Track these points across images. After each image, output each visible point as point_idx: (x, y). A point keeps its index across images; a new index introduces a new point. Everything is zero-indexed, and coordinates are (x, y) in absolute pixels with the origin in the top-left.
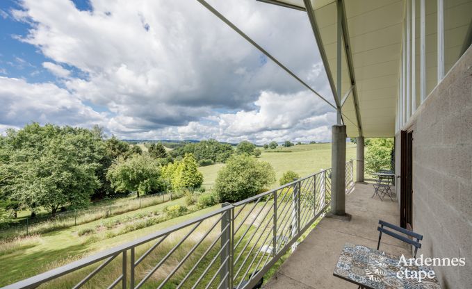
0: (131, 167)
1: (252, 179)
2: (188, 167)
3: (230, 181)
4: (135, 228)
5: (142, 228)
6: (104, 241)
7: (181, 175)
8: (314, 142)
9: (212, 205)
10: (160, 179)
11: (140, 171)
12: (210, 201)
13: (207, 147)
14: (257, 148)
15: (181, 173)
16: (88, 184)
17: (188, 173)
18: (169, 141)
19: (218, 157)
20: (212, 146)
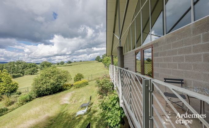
3: (45, 83)
8: (81, 61)
12: (28, 98)
14: (53, 65)
19: (25, 71)
20: (20, 65)
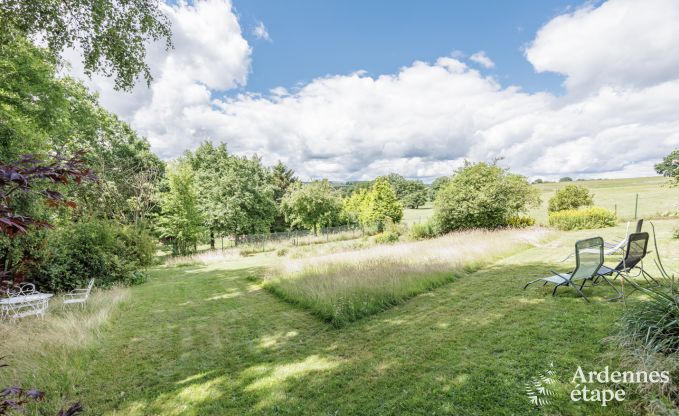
0: (309, 196)
1: (501, 196)
2: (382, 196)
3: (465, 199)
7: (372, 206)
8: (567, 180)
12: (427, 231)
17: (382, 203)
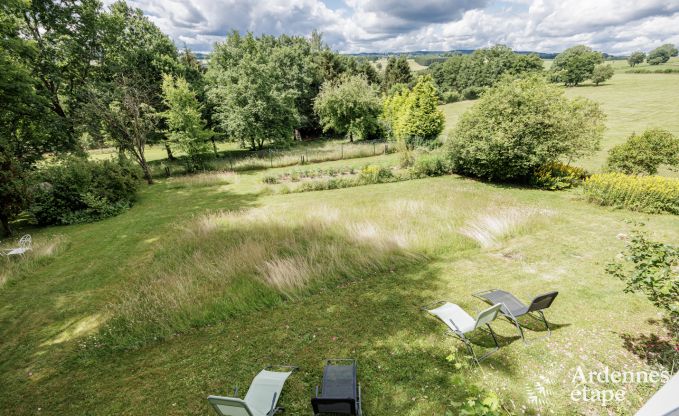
0: (340, 97)
1: (528, 139)
2: (421, 102)
3: (476, 137)
4: (313, 187)
5: (322, 189)
6: (277, 196)
7: (407, 116)
9: (436, 174)
10: (380, 119)
11: (351, 105)
12: (433, 167)
13: (486, 61)
14: (606, 63)
15: (408, 111)
16: (287, 118)
17: (419, 113)
18: (425, 53)
20: (496, 59)
